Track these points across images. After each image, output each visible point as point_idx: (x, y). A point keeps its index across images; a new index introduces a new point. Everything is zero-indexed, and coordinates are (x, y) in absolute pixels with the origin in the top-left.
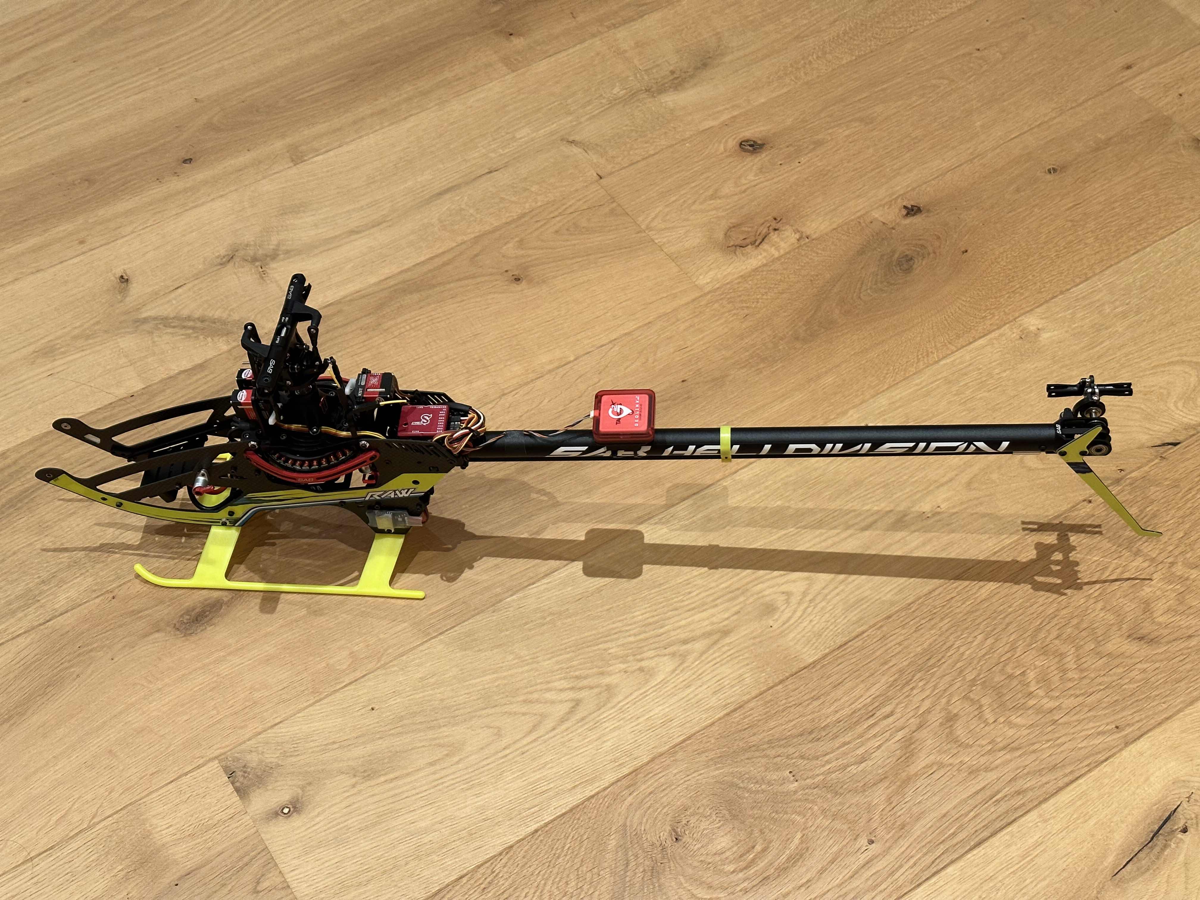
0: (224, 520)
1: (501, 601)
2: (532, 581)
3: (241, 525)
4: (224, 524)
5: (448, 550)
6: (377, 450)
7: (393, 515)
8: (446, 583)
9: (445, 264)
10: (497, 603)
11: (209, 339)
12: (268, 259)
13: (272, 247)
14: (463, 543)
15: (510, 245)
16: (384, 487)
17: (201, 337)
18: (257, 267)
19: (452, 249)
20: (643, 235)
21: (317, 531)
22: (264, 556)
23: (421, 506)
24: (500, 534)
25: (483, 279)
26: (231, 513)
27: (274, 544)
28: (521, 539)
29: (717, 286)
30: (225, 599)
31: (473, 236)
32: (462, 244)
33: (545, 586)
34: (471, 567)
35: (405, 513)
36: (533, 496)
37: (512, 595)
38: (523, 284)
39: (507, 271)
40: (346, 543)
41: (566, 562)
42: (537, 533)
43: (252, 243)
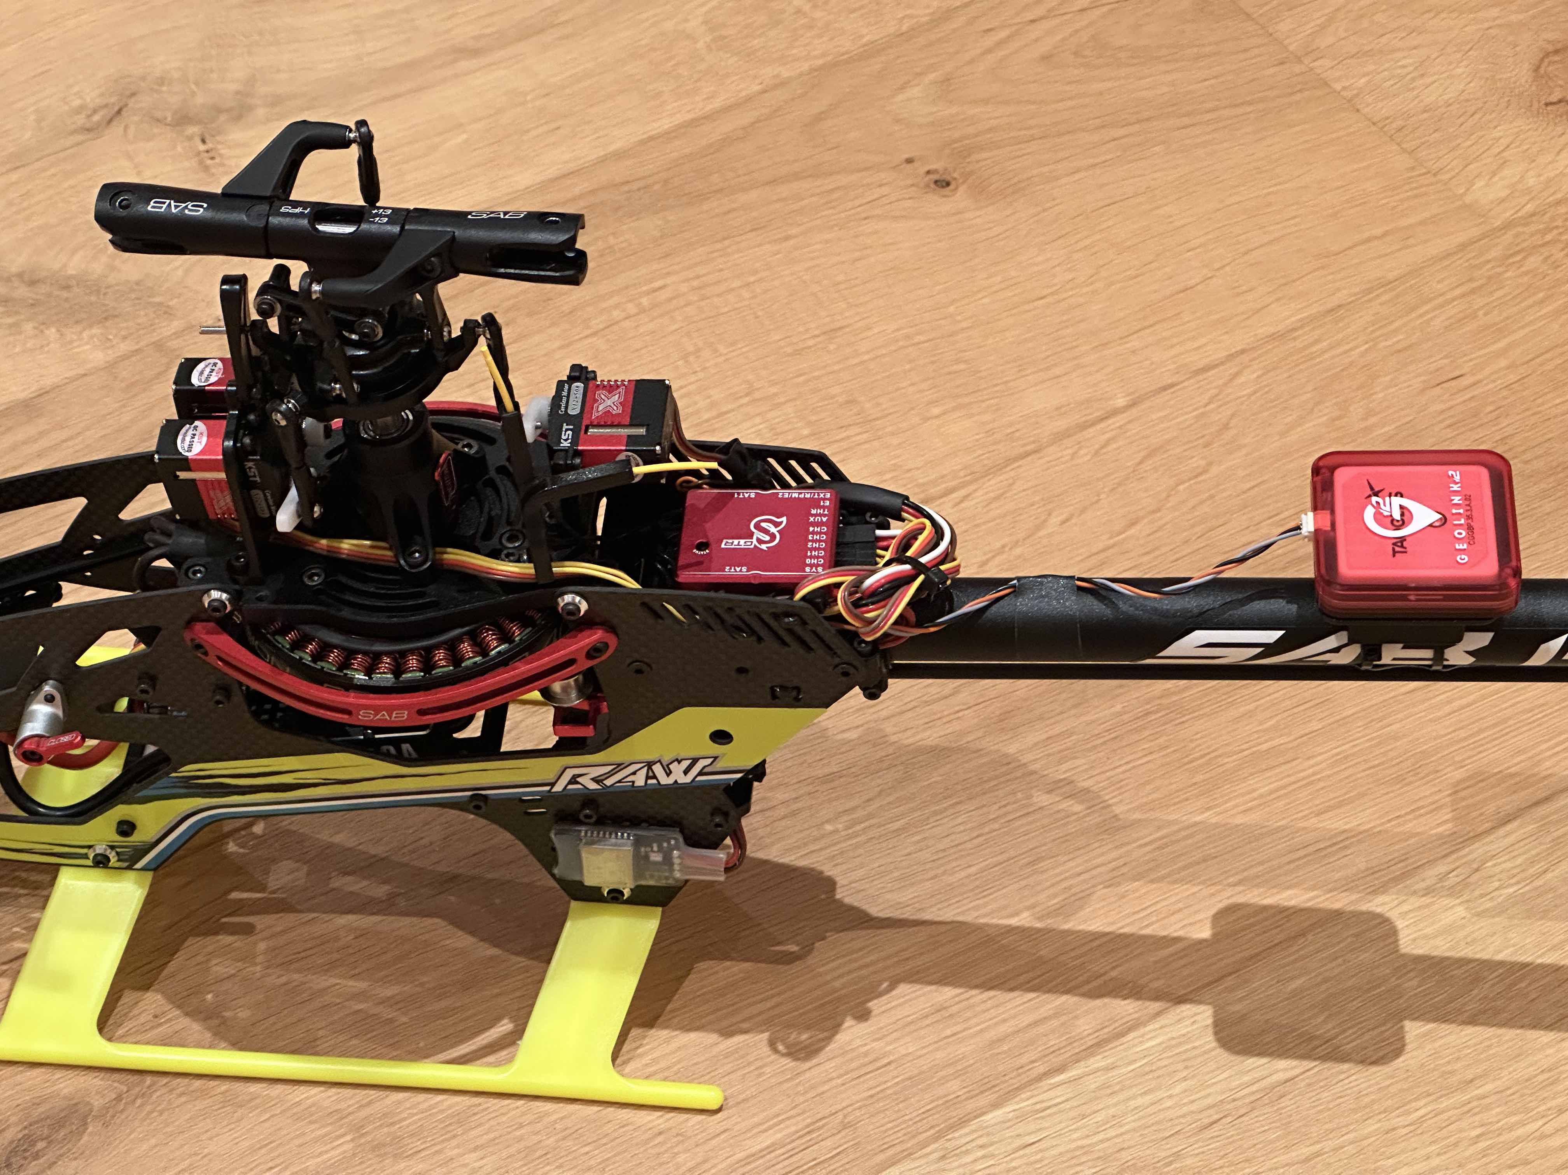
0: (99, 849)
1: (963, 1122)
2: (1056, 1060)
3: (155, 867)
4: (101, 862)
5: (790, 959)
6: (612, 629)
7: (638, 843)
8: (785, 1061)
9: (728, 141)
10: (952, 1128)
11: (52, 332)
12: (223, 118)
13: (233, 87)
14: (832, 937)
15: (915, 92)
16: (617, 752)
17: (28, 327)
18: (190, 138)
19: (749, 99)
20: (1298, 69)
21: (381, 891)
22: (220, 968)
23: (726, 815)
24: (948, 914)
25: (843, 180)
26: (126, 828)
27: (248, 930)
28: (1011, 930)
29: (1529, 208)
30: (97, 1103)
31: (806, 66)
32: (776, 87)
33: (1101, 1078)
34: (863, 1016)
35: (675, 838)
36: (1041, 799)
37: (995, 1106)
38: (960, 198)
39: (909, 161)
40: (472, 933)
41: (1156, 1006)
42: (1060, 911)
43: (176, 75)
